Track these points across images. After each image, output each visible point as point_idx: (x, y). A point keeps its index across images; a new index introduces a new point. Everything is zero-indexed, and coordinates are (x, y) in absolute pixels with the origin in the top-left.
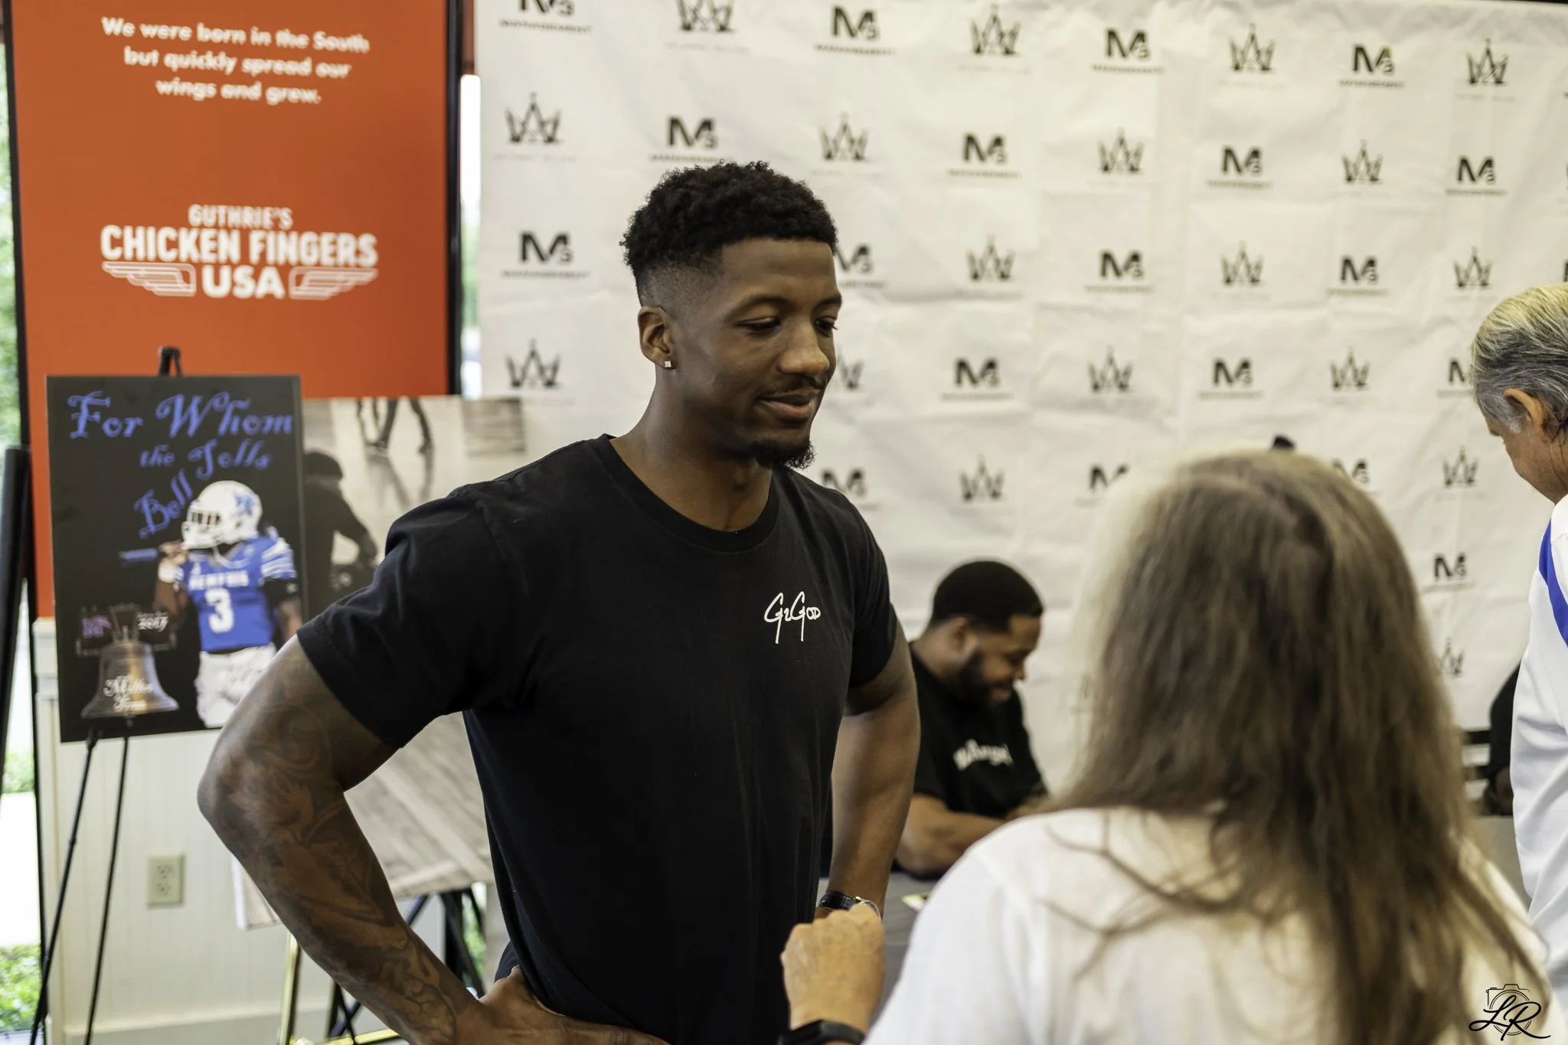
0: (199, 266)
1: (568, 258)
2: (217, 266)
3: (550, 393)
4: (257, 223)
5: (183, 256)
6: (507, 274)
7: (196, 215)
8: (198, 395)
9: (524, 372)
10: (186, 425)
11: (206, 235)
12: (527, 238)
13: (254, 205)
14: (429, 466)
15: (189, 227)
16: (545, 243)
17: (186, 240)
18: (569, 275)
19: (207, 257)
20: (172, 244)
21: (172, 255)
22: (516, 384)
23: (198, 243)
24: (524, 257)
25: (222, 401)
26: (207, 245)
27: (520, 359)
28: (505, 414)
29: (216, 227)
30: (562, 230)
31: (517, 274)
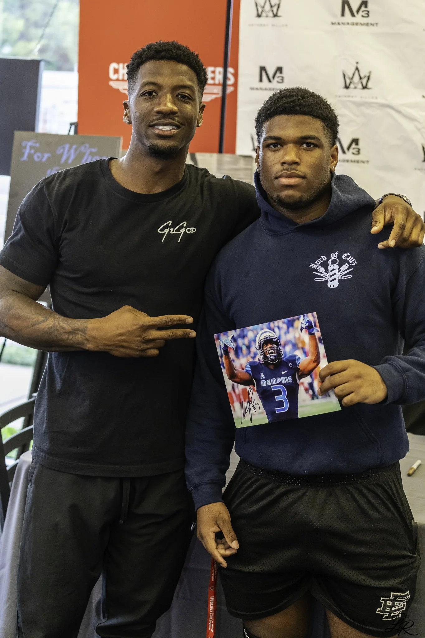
1: (282, 80)
6: (252, 89)
8: (76, 144)
10: (68, 158)
12: (263, 69)
16: (271, 73)
22: (255, 150)
24: (261, 80)
25: (85, 148)
30: (280, 65)
31: (257, 89)
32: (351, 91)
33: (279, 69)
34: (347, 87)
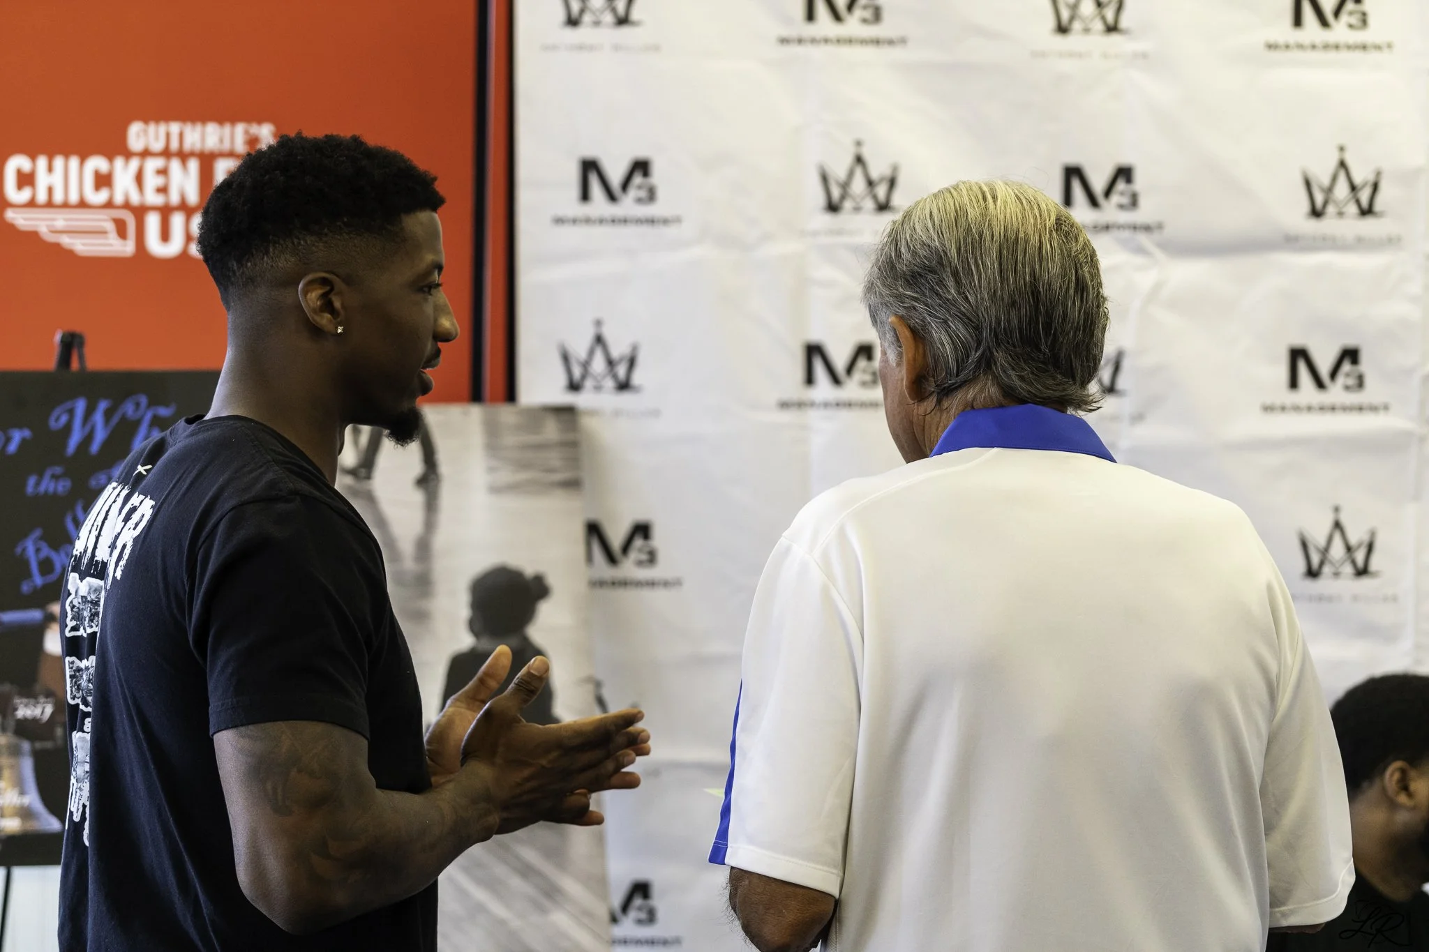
0: (140, 212)
1: (651, 195)
2: (166, 212)
3: (625, 398)
4: (226, 146)
5: (119, 199)
6: (559, 221)
7: (138, 135)
8: (106, 398)
9: (586, 365)
10: (88, 439)
11: (152, 164)
12: (590, 167)
13: (220, 120)
14: (431, 505)
15: (128, 155)
16: (615, 175)
17: (124, 174)
18: (651, 221)
19: (153, 199)
20: (103, 181)
21: (101, 197)
22: (574, 387)
23: (139, 179)
24: (585, 196)
25: (138, 405)
26: (152, 181)
27: (580, 349)
28: (551, 430)
29: (166, 153)
30: (641, 154)
31: (575, 221)
32: (845, 218)
33: (641, 167)
34: (833, 208)
